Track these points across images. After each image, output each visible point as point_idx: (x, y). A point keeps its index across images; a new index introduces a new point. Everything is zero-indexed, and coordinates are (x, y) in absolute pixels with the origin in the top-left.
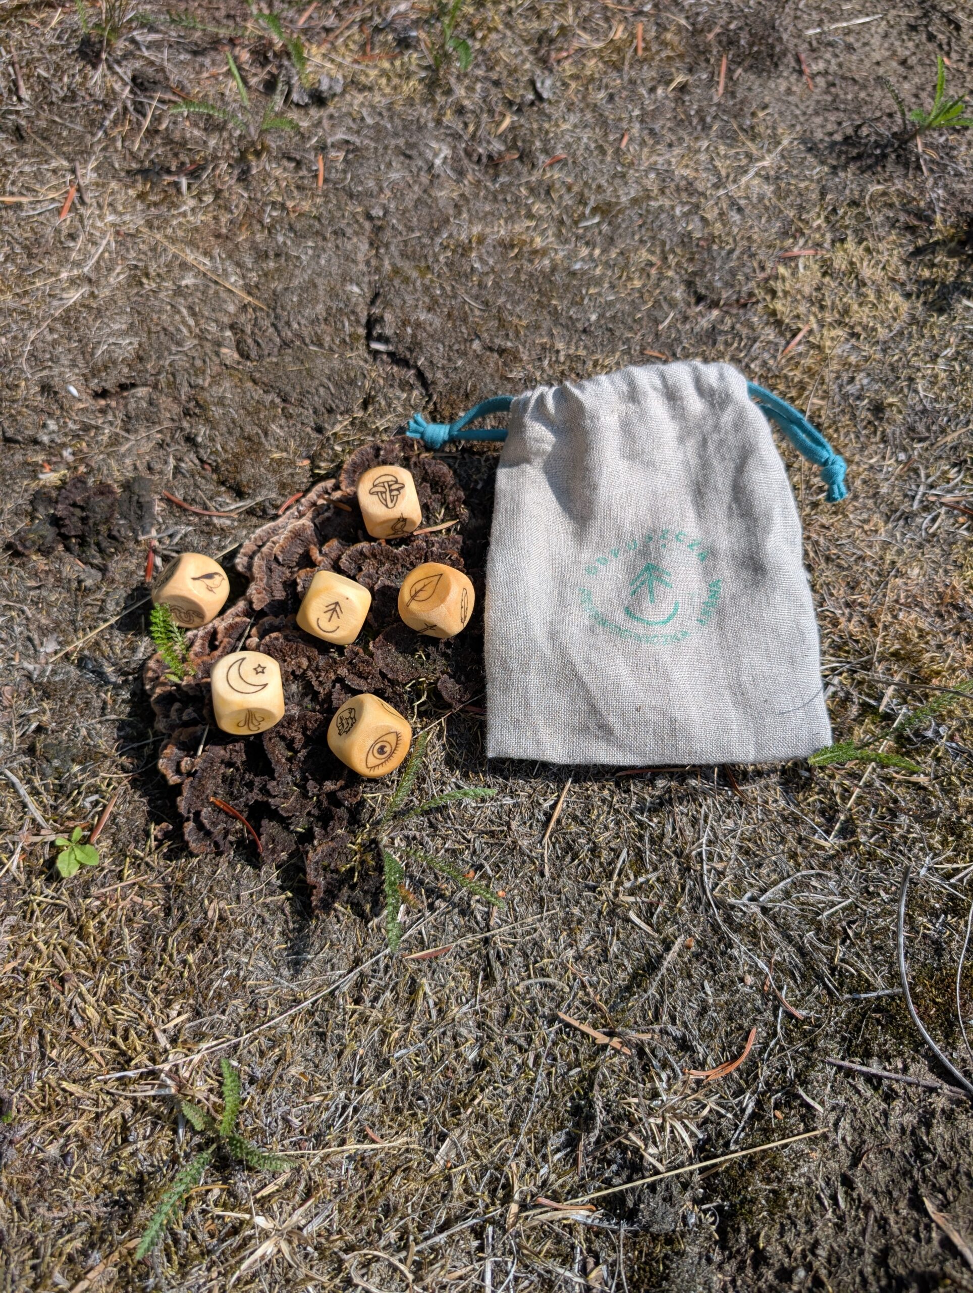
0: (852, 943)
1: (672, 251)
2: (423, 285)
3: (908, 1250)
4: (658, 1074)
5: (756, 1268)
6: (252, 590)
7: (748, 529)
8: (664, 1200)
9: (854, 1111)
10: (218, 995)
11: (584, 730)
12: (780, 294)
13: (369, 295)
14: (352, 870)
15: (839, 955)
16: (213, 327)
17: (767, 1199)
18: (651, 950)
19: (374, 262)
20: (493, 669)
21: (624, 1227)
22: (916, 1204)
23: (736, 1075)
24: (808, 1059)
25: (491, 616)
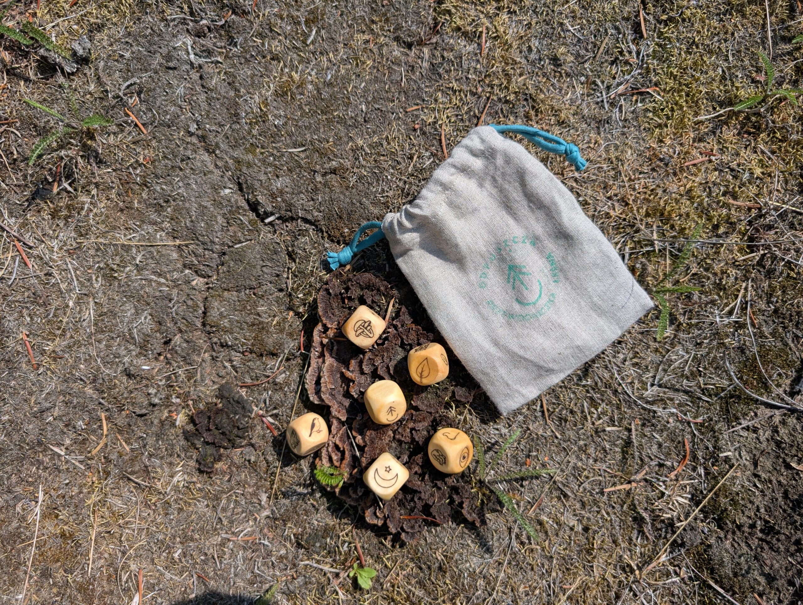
0: (705, 374)
1: (373, 22)
2: (259, 160)
3: (794, 487)
4: (658, 485)
5: (739, 530)
6: (334, 412)
7: (547, 215)
8: (691, 530)
9: (745, 446)
10: (470, 586)
11: (540, 376)
12: (453, 10)
13: (236, 187)
14: (482, 500)
15: (702, 382)
16: (176, 275)
17: (731, 505)
18: (623, 437)
19: (219, 164)
20: (479, 377)
21: (683, 551)
22: (788, 467)
23: (689, 462)
24: (714, 437)
25: (459, 352)
